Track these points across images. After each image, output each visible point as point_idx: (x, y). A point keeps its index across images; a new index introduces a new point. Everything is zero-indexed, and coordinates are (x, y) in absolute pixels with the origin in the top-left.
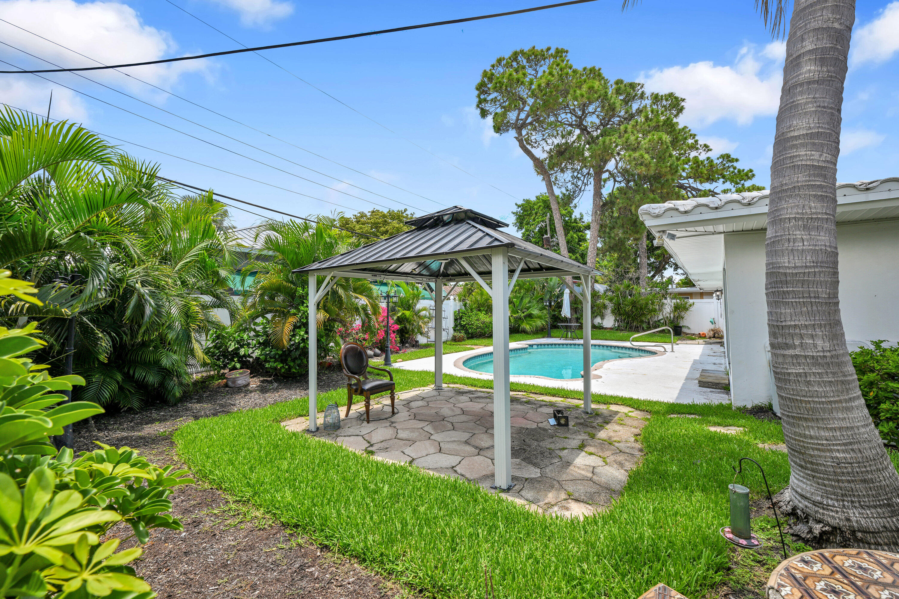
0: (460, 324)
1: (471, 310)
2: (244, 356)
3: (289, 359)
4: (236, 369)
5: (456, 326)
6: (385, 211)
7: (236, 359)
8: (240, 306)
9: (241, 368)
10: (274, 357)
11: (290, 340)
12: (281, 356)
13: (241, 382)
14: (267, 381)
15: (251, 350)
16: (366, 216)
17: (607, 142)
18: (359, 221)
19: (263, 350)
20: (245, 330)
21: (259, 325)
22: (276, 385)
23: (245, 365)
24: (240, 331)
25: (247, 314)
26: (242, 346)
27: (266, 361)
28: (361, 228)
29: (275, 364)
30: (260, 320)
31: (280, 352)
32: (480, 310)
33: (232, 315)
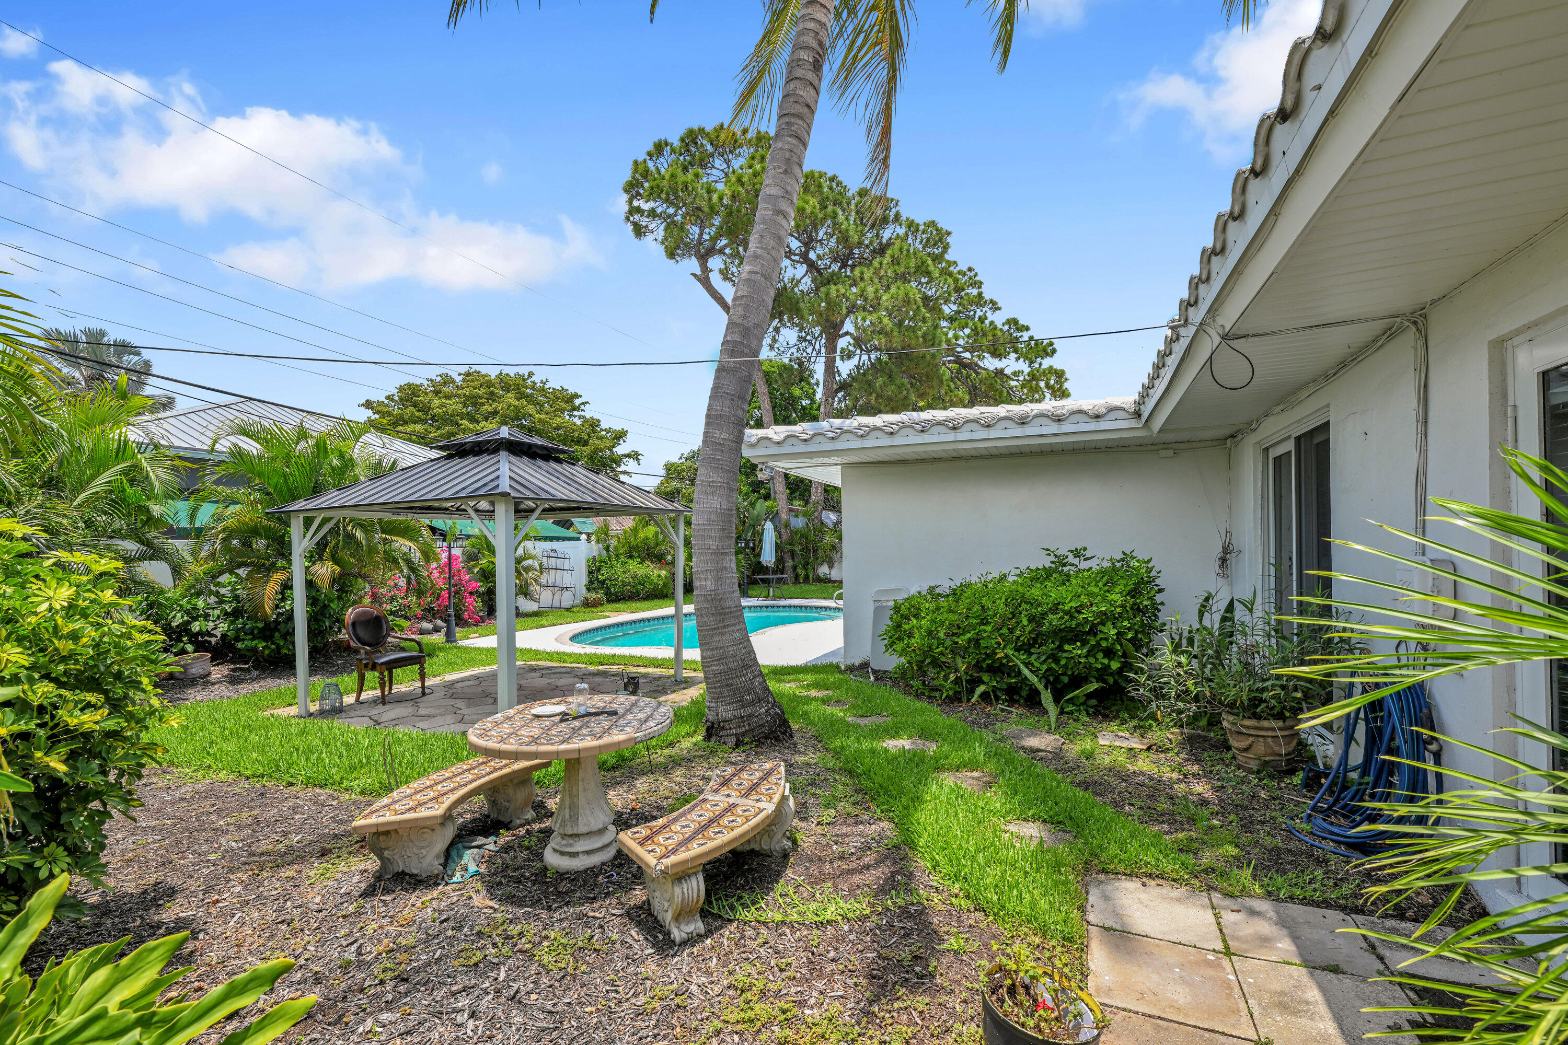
0: (597, 579)
1: (617, 556)
2: (200, 633)
3: (277, 634)
4: (186, 652)
5: (591, 582)
6: (493, 372)
7: (185, 639)
8: (189, 558)
9: (195, 652)
10: (252, 633)
11: (277, 606)
12: (261, 630)
13: (195, 670)
14: (241, 669)
15: (211, 624)
16: (453, 381)
17: (833, 294)
18: (440, 392)
19: (232, 623)
20: (198, 594)
21: (224, 586)
22: (256, 673)
23: (201, 646)
24: (192, 595)
25: (200, 570)
26: (195, 619)
27: (237, 639)
28: (442, 406)
29: (254, 643)
30: (225, 578)
31: (261, 625)
32: (631, 557)
33: (177, 571)
